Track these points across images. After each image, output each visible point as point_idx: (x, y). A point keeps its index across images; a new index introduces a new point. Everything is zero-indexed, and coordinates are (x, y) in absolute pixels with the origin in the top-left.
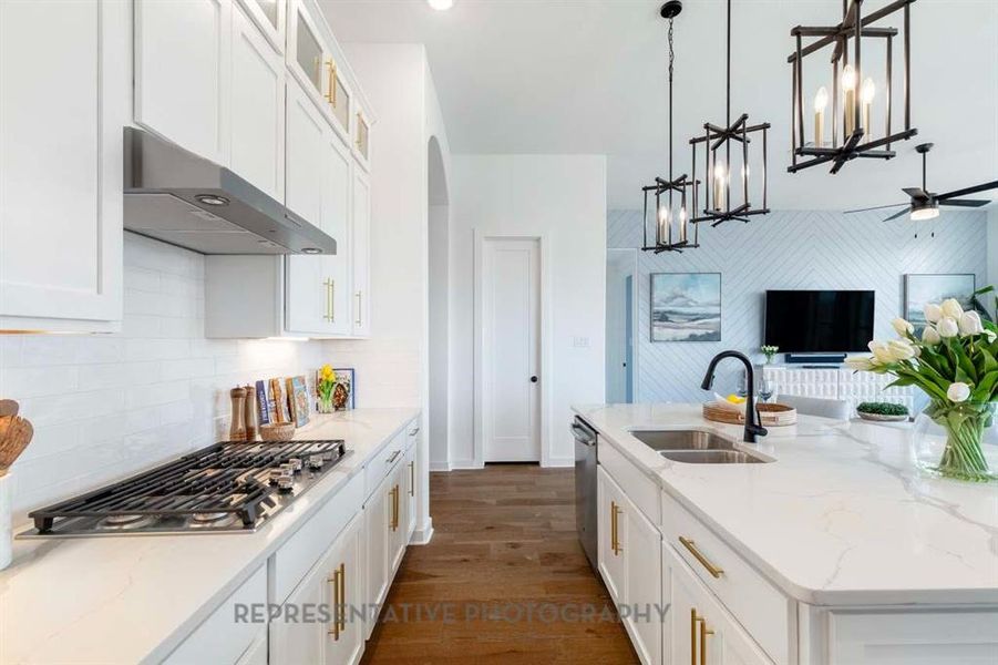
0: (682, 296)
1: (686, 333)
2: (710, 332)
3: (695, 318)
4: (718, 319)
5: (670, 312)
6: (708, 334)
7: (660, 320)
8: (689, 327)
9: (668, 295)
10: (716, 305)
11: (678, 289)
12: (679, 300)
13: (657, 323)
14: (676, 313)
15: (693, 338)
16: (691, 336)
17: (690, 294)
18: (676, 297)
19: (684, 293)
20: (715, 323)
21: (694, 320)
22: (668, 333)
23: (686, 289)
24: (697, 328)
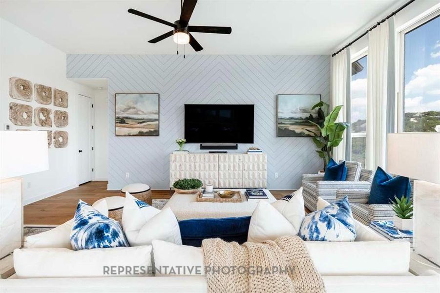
0: (134, 108)
1: (136, 131)
2: (152, 130)
3: (142, 121)
4: (157, 122)
5: (127, 118)
6: (150, 131)
7: (120, 123)
8: (139, 127)
9: (125, 107)
10: (156, 113)
11: (132, 103)
12: (132, 110)
13: (119, 124)
14: (130, 118)
15: (141, 134)
16: (140, 132)
17: (139, 106)
18: (130, 108)
19: (135, 106)
20: (155, 125)
21: (141, 123)
22: (125, 131)
23: (136, 103)
24: (143, 128)
